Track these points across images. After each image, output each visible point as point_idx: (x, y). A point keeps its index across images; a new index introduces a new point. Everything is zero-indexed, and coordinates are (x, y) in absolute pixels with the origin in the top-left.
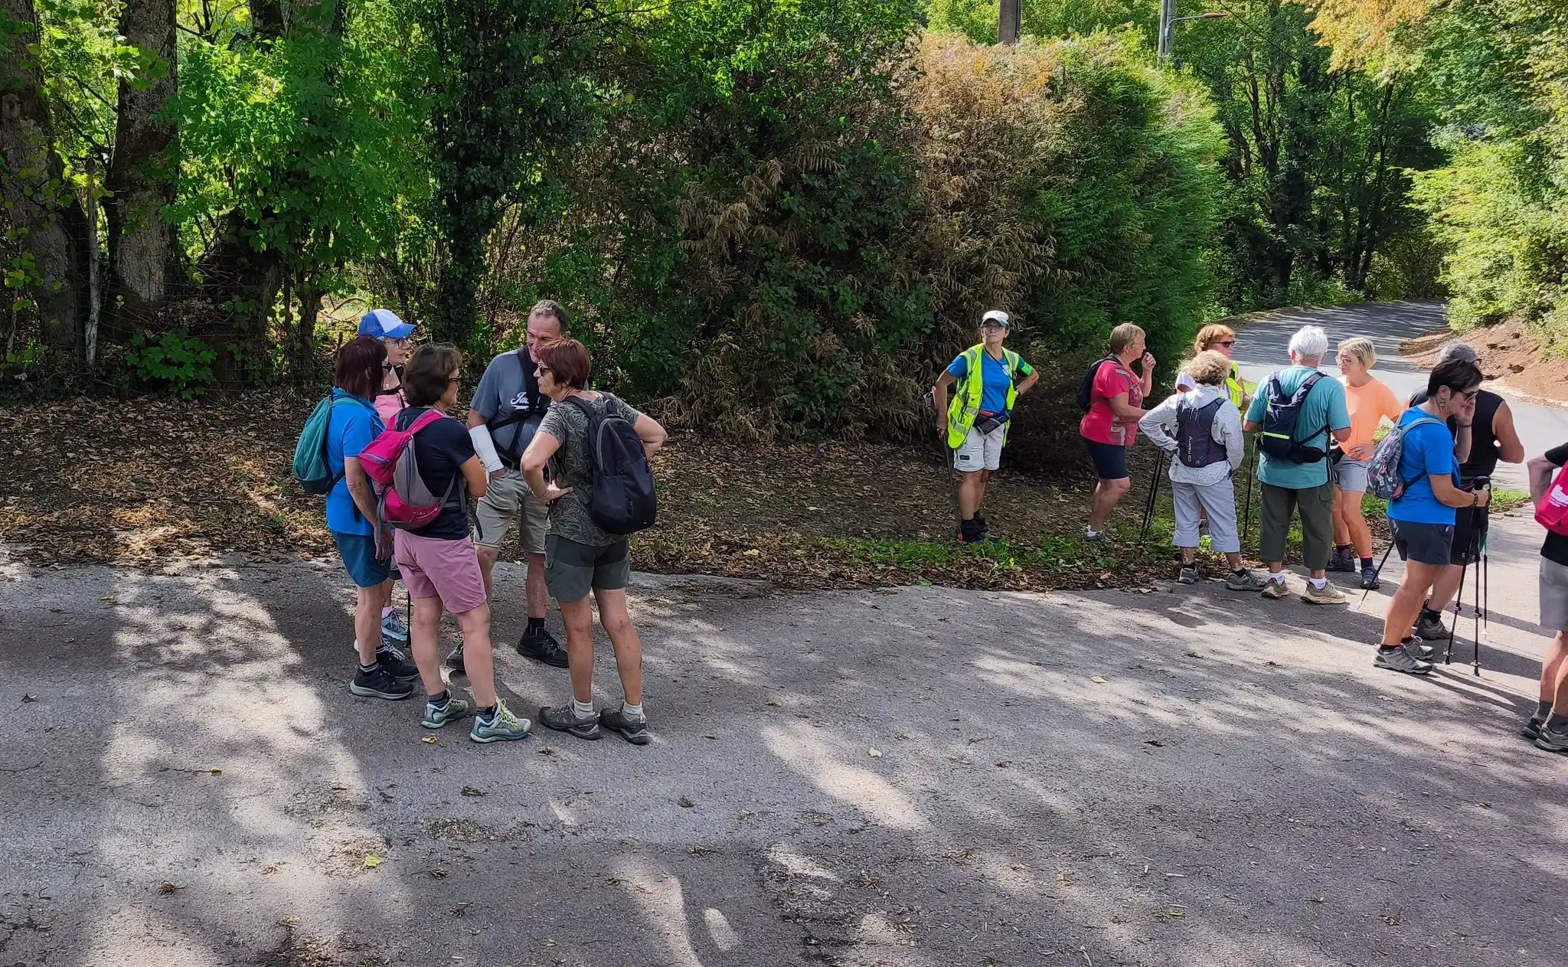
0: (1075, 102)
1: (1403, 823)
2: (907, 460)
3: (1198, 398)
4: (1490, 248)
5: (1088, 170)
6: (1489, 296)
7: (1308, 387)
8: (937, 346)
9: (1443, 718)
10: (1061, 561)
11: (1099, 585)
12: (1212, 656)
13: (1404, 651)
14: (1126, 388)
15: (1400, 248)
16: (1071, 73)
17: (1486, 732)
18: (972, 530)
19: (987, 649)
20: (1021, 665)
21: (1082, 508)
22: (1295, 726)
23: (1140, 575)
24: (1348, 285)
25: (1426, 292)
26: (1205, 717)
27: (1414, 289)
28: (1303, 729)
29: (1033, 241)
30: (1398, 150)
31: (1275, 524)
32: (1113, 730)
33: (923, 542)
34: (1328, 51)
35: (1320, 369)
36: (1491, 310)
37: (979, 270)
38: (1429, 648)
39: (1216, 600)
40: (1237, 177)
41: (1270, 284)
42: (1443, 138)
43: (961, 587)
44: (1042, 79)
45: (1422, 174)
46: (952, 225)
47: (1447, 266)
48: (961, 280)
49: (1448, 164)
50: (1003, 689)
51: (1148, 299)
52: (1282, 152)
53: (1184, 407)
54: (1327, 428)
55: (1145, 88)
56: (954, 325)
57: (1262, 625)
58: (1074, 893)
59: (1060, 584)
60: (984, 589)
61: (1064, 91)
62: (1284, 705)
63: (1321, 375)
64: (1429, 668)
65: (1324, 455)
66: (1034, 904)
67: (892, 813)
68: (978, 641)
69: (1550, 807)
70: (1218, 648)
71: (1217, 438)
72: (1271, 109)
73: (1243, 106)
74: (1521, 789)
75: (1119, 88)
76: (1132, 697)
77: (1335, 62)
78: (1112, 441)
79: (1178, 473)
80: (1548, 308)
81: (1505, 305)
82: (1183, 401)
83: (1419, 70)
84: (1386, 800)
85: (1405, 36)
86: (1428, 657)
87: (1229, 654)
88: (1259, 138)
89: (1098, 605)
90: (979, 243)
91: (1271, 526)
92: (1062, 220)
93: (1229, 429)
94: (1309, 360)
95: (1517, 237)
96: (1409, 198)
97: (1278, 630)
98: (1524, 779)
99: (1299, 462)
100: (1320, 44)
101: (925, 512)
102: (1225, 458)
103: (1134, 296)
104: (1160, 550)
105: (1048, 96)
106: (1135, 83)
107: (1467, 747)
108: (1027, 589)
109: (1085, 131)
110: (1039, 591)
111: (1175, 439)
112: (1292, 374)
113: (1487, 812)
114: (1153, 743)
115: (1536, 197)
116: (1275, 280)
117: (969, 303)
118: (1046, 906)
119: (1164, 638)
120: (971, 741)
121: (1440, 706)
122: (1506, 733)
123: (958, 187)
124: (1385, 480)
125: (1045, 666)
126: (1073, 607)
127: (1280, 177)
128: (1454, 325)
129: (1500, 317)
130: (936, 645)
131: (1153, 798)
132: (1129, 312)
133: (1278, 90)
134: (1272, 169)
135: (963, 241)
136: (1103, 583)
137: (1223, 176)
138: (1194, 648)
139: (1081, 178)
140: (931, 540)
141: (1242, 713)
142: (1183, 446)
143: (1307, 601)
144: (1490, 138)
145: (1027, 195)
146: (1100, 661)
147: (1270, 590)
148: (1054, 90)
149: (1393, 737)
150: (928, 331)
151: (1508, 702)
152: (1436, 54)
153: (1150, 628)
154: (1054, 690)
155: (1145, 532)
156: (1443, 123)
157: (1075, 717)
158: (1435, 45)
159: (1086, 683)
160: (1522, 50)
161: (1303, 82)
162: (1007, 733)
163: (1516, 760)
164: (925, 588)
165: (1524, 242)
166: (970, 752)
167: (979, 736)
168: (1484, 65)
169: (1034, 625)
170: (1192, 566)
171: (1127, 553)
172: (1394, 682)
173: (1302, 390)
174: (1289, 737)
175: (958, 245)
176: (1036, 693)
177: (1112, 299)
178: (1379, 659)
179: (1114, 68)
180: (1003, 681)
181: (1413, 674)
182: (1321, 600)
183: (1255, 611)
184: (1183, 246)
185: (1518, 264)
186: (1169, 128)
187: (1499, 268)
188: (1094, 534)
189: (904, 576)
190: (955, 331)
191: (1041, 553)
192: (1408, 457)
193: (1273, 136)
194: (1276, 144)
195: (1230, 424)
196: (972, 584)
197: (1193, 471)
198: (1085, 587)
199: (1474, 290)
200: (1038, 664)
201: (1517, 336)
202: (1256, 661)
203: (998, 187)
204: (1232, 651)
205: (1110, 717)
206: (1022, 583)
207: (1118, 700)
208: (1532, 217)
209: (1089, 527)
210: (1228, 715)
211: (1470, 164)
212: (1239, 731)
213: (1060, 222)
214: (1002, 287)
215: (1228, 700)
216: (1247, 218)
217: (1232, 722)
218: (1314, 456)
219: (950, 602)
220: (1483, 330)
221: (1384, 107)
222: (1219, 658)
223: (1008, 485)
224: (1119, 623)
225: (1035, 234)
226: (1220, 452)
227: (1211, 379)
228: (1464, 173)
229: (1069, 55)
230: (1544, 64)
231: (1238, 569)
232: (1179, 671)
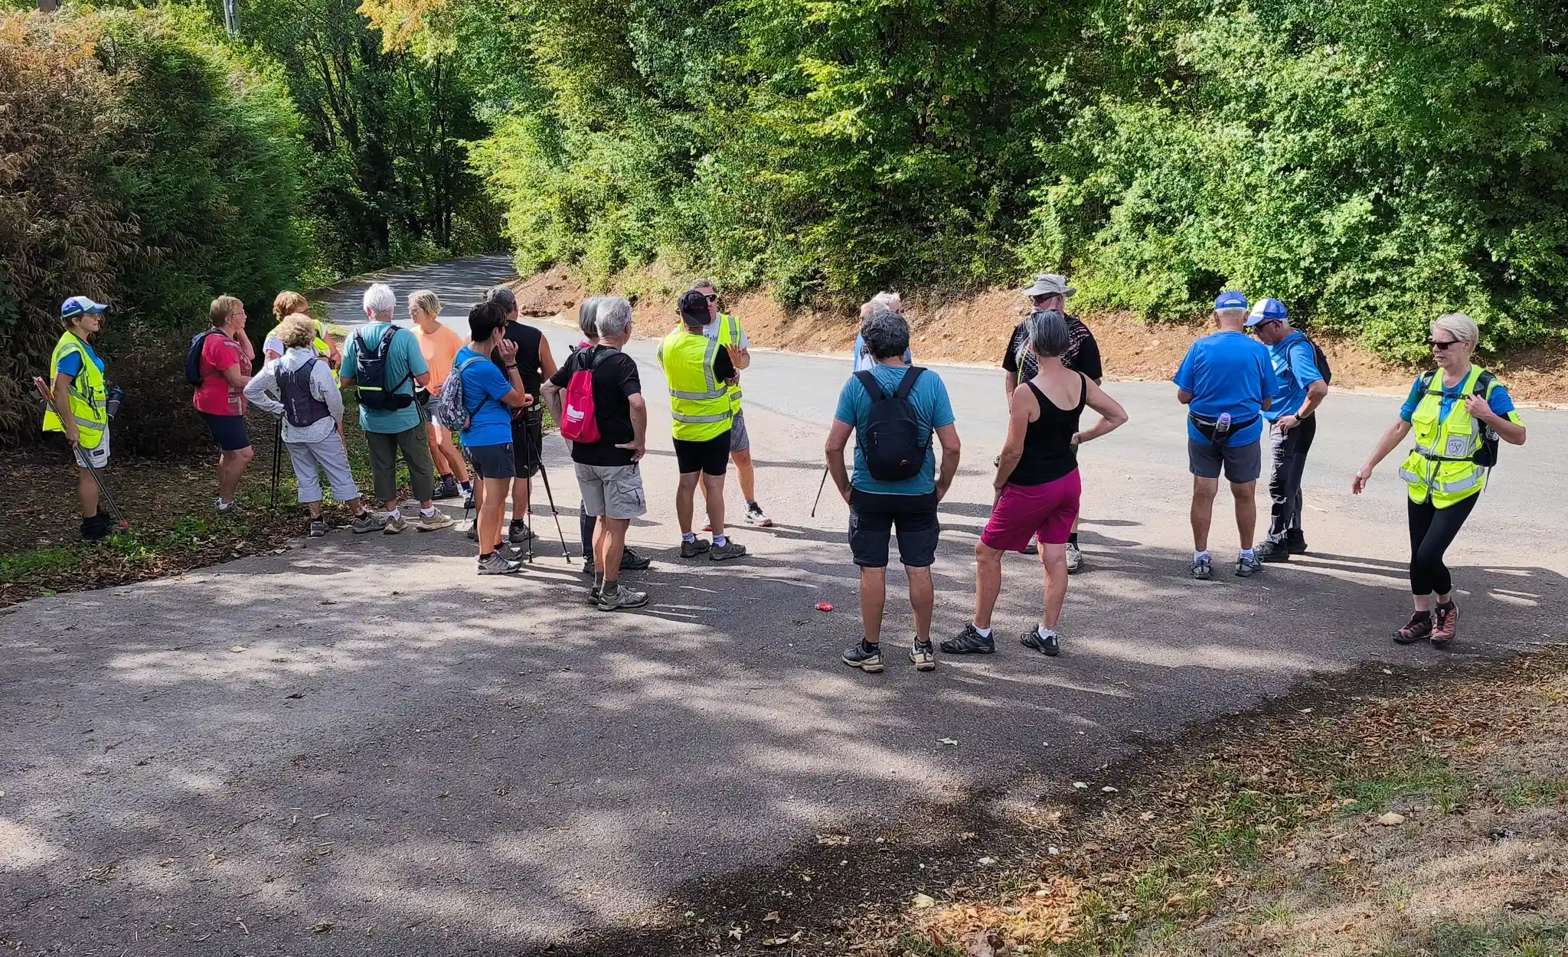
0: (130, 74)
1: (507, 704)
2: (17, 464)
3: (293, 362)
4: (534, 206)
5: (160, 143)
6: (540, 246)
7: (388, 340)
8: (28, 338)
9: (533, 606)
10: (195, 539)
11: (236, 555)
12: (344, 599)
13: (498, 556)
14: (237, 360)
15: (471, 208)
16: (120, 45)
17: (564, 608)
18: (96, 528)
19: (121, 647)
20: (160, 655)
21: (213, 482)
22: (418, 644)
23: (274, 537)
24: (437, 243)
25: (499, 246)
26: (340, 658)
27: (490, 243)
28: (424, 645)
29: (115, 220)
30: (452, 123)
31: (383, 467)
32: (257, 694)
33: (43, 551)
34: (378, 34)
35: (394, 322)
36: (543, 258)
37: (59, 252)
38: (518, 549)
39: (345, 547)
40: (325, 150)
41: (373, 247)
42: (484, 112)
43: (90, 588)
44: (89, 49)
45: (473, 144)
46: (17, 207)
47: (506, 222)
48: (43, 265)
49: (492, 134)
50: (138, 685)
51: (248, 269)
52: (361, 126)
53: (282, 372)
54: (411, 375)
55: (201, 63)
56: (43, 313)
57: (386, 560)
58: (228, 868)
59: (196, 563)
60: (116, 584)
61: (118, 64)
62: (408, 628)
63: (395, 328)
64: (519, 566)
65: (413, 399)
66: (186, 894)
67: (22, 854)
68: (111, 641)
69: (611, 656)
70: (346, 590)
71: (317, 396)
72: (343, 86)
73: (317, 83)
74: (590, 648)
75: (174, 62)
76: (272, 658)
77: (387, 46)
78: (232, 412)
79: (290, 435)
80: (582, 253)
81: (552, 251)
82: (280, 367)
83: (456, 52)
84: (490, 688)
85: (437, 23)
86: (519, 557)
87: (359, 594)
88: (338, 113)
89: (236, 578)
90: (53, 224)
91: (380, 469)
92: (142, 196)
93: (325, 386)
94: (382, 315)
95: (550, 196)
96: (468, 164)
97: (398, 561)
98: (593, 639)
99: (394, 409)
100: (370, 26)
101: (42, 517)
102: (329, 414)
103: (232, 269)
104: (290, 509)
105: (101, 68)
106: (190, 57)
107: (551, 624)
108: (162, 575)
109: (149, 104)
110: (173, 575)
111: (281, 402)
112: (369, 328)
113: (567, 675)
114: (294, 697)
115: (558, 162)
116: (376, 243)
117: (55, 289)
118: (199, 890)
119: (300, 593)
120: (108, 748)
121: (529, 595)
122: (577, 605)
123: (14, 164)
124: (455, 414)
125: (184, 649)
126: (210, 583)
127: (363, 148)
128: (522, 273)
129: (551, 263)
130: (63, 657)
131: (296, 749)
132: (231, 283)
133: (346, 68)
134: (356, 143)
135: (34, 222)
136: (238, 552)
137: (309, 148)
138: (329, 595)
139: (152, 152)
140: (51, 546)
141: (371, 645)
142: (288, 408)
143: (422, 530)
144: (517, 113)
145: (98, 171)
146: (241, 629)
147: (390, 527)
148: (104, 60)
149: (497, 632)
150: (13, 322)
151: (576, 579)
152: (464, 40)
153: (286, 586)
154: (196, 670)
155: (275, 494)
156: (483, 99)
157: (217, 692)
158: (464, 32)
159: (226, 655)
160: (525, 36)
161: (366, 61)
162: (148, 729)
163: (588, 625)
164: (51, 599)
165: (556, 199)
166: (107, 760)
167: (117, 739)
168: (501, 50)
169: (171, 610)
170: (320, 519)
171: (260, 518)
172: (495, 584)
173: (383, 344)
174: (413, 656)
175: (28, 227)
176: (176, 678)
177: (212, 272)
178: (481, 567)
179: (166, 42)
180: (143, 676)
181: (508, 574)
182: (433, 526)
183: (379, 548)
184: (273, 216)
185: (555, 218)
186: (236, 102)
187: (542, 223)
188: (226, 506)
189: (22, 591)
190: (46, 319)
191: (173, 535)
192: (469, 392)
193: (349, 111)
194: (353, 119)
195: (327, 382)
196: (102, 583)
197: (301, 430)
198: (222, 560)
199: (529, 242)
200: (176, 649)
201: (565, 278)
202: (382, 594)
203: (64, 164)
204: (359, 590)
205: (252, 682)
206: (155, 570)
207: (257, 664)
208: (555, 179)
209: (220, 499)
210: (359, 651)
211: (508, 135)
212: (369, 662)
213: (142, 198)
214: (91, 269)
215: (359, 636)
216: (341, 187)
217: (364, 657)
218: (405, 401)
219: (78, 607)
220: (540, 274)
221: (436, 84)
222: (350, 599)
223: (133, 472)
224: (253, 589)
225: (114, 212)
226: (321, 409)
227: (300, 341)
228: (504, 142)
229: (115, 26)
230: (542, 49)
231: (360, 514)
232: (315, 621)
